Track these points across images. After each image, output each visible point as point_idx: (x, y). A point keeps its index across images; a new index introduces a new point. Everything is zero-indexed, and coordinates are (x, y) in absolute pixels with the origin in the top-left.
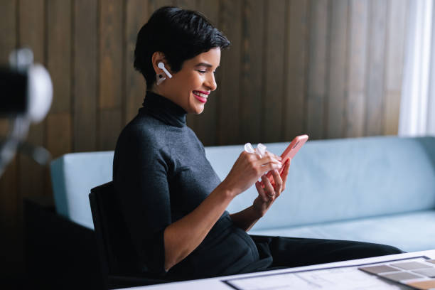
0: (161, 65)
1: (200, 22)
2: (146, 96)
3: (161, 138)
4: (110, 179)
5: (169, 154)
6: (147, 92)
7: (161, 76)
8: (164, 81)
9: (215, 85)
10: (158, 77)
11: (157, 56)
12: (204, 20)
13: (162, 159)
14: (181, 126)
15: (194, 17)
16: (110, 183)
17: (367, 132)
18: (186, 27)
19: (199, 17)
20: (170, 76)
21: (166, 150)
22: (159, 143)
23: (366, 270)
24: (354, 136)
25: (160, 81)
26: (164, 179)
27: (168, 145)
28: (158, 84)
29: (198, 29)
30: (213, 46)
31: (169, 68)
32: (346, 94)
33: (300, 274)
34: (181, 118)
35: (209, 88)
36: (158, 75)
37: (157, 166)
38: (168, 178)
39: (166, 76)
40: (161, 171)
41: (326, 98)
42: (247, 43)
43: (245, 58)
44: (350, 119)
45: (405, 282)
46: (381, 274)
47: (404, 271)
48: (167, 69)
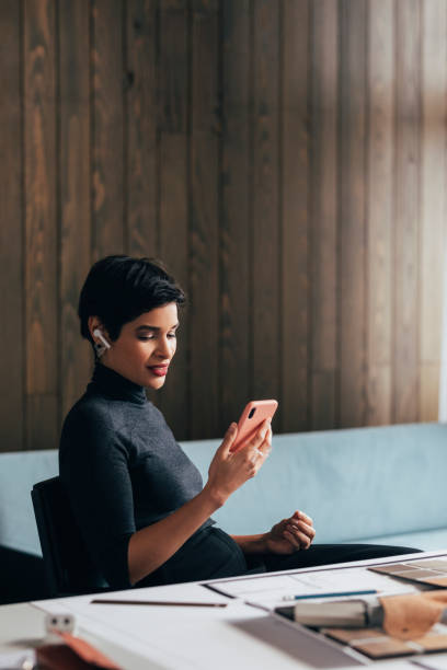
0: (97, 333)
3: (118, 419)
4: (56, 473)
5: (128, 437)
7: (100, 346)
10: (97, 347)
11: (92, 322)
13: (119, 443)
14: (142, 403)
16: (56, 478)
17: (395, 419)
20: (108, 346)
21: (124, 432)
22: (115, 424)
24: (378, 423)
25: (100, 351)
26: (123, 468)
27: (127, 425)
28: (99, 355)
32: (365, 368)
33: (296, 576)
34: (140, 394)
35: (161, 357)
36: (97, 344)
37: (114, 453)
38: (129, 468)
39: (105, 346)
40: (120, 459)
41: (338, 373)
42: (226, 299)
43: (224, 322)
44: (372, 402)
45: (422, 580)
46: (393, 573)
47: (422, 569)
48: (104, 336)
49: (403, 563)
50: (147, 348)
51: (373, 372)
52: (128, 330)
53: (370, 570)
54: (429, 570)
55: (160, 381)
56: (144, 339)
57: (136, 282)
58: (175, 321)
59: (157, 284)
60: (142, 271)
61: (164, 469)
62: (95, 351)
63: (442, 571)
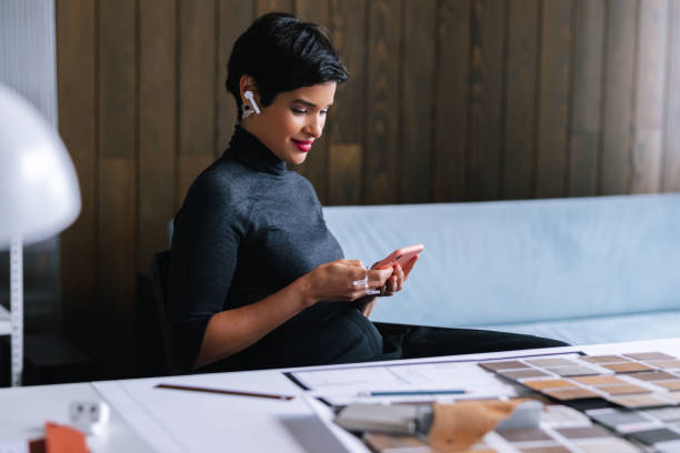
0: (249, 95)
7: (247, 108)
8: (251, 116)
10: (244, 109)
11: (246, 79)
14: (279, 175)
20: (258, 111)
23: (490, 367)
24: (645, 191)
25: (246, 113)
28: (244, 117)
31: (259, 98)
32: (632, 130)
33: (392, 368)
34: (279, 166)
36: (244, 104)
39: (253, 110)
41: (601, 134)
44: (639, 168)
45: (522, 380)
46: (500, 371)
47: (535, 368)
48: (254, 98)
49: (521, 360)
50: (298, 122)
51: (641, 134)
52: (283, 99)
53: (480, 365)
54: (541, 369)
55: (303, 156)
56: (297, 112)
57: (304, 52)
58: (331, 101)
59: (323, 59)
60: (311, 41)
61: (288, 244)
62: (240, 113)
63: (555, 371)
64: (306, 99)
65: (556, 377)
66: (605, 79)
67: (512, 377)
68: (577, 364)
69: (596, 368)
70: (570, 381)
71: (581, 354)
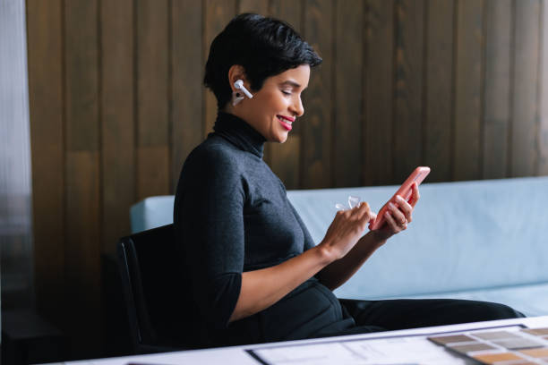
1: (288, 33)
2: (218, 119)
6: (219, 114)
7: (238, 95)
8: (241, 102)
9: (302, 109)
10: (234, 97)
11: (235, 70)
12: (293, 32)
15: (281, 27)
18: (271, 38)
19: (286, 28)
20: (251, 96)
23: (440, 341)
25: (236, 100)
28: (234, 104)
29: (286, 41)
30: (302, 63)
33: (348, 344)
35: (295, 113)
36: (234, 93)
39: (245, 95)
41: (510, 124)
42: (400, 54)
43: (397, 73)
45: (472, 354)
46: (450, 345)
47: (482, 341)
48: (245, 86)
49: (467, 334)
50: (286, 101)
53: (430, 339)
54: (488, 342)
63: (502, 344)
64: (292, 80)
65: (503, 350)
66: (513, 74)
67: (462, 351)
68: (519, 337)
69: (539, 340)
70: (517, 353)
71: (522, 326)
